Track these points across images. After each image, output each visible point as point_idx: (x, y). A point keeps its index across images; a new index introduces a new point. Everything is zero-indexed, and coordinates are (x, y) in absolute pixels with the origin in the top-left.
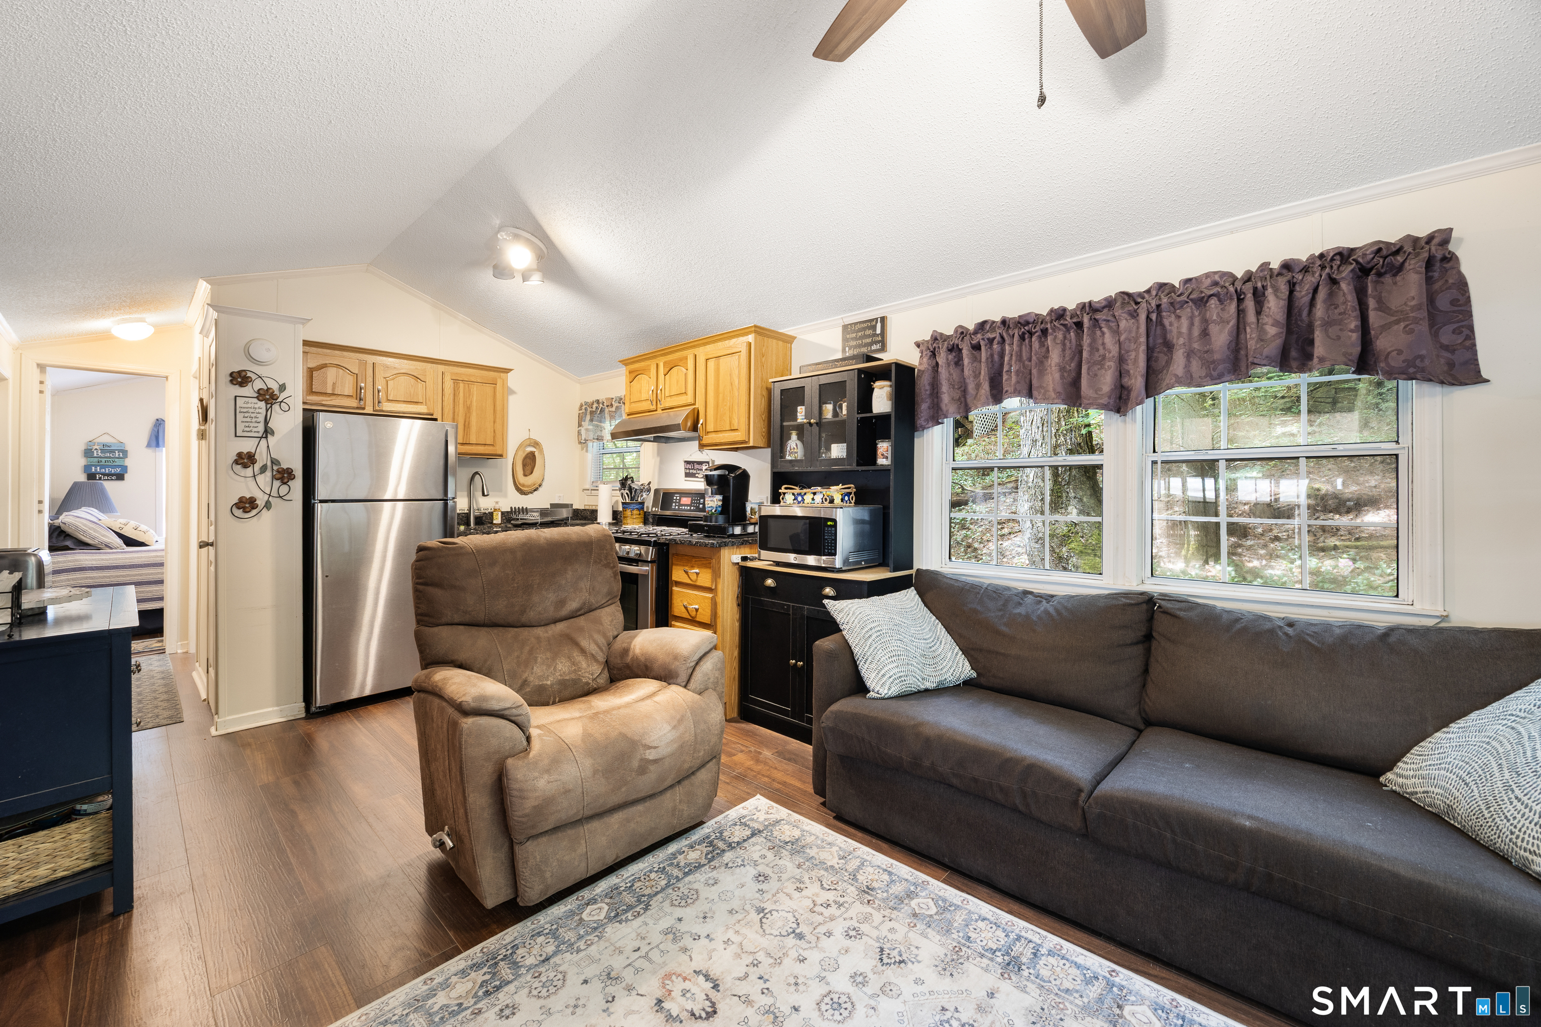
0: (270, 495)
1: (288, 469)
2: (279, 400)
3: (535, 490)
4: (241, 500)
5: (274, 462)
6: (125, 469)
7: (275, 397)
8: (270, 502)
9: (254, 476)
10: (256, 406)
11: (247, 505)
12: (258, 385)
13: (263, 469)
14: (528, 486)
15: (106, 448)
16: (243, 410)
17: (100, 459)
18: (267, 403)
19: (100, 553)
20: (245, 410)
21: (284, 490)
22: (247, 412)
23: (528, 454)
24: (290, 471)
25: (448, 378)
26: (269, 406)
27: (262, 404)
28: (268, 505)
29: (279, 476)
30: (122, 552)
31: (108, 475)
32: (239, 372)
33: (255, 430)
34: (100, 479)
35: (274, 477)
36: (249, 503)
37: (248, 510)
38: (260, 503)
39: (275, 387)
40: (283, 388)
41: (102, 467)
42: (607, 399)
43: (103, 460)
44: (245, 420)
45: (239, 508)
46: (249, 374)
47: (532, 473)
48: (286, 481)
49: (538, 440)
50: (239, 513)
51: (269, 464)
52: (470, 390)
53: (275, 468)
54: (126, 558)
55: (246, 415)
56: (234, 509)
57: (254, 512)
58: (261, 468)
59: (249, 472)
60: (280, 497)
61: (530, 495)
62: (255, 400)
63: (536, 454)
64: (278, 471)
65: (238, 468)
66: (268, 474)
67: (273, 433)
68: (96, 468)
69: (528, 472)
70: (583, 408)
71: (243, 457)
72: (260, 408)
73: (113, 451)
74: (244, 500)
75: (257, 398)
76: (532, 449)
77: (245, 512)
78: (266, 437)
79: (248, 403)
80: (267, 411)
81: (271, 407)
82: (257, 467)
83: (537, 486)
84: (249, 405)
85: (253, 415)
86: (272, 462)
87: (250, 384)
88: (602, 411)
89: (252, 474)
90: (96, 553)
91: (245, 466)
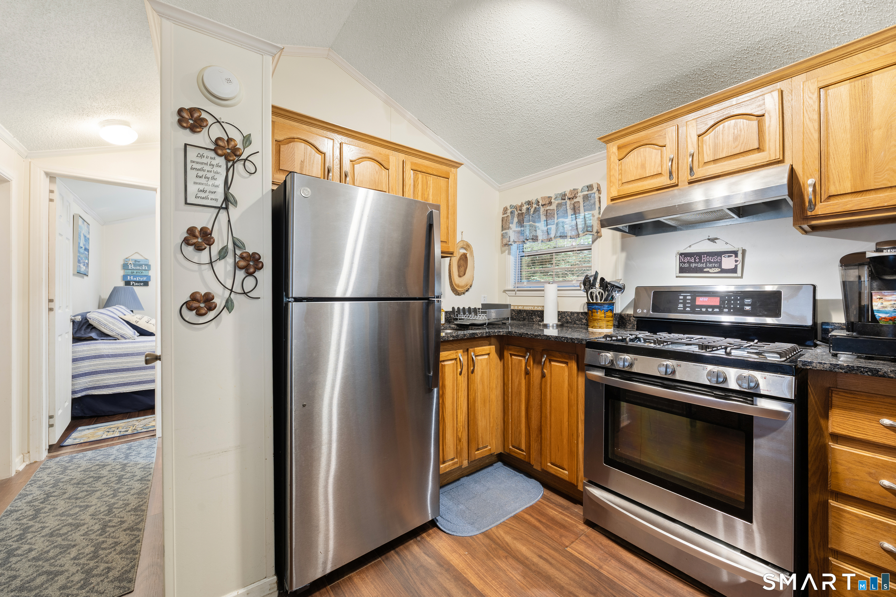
0: (231, 290)
1: (254, 254)
2: (244, 157)
3: (467, 291)
4: (194, 297)
5: (236, 244)
6: (149, 277)
7: (238, 153)
8: (232, 301)
9: (211, 263)
10: (214, 162)
11: (202, 305)
12: (216, 132)
13: (223, 254)
14: (462, 287)
15: (137, 263)
16: (195, 166)
17: (133, 271)
18: (228, 160)
19: (116, 343)
20: (199, 166)
21: (250, 283)
22: (202, 170)
23: (461, 256)
24: (257, 256)
25: (408, 167)
26: (230, 164)
27: (221, 161)
28: (229, 305)
29: (242, 263)
30: (132, 342)
31: (138, 282)
32: (192, 111)
33: (211, 196)
34: (133, 285)
35: (236, 266)
36: (205, 302)
37: (203, 311)
38: (219, 301)
39: (238, 139)
40: (247, 140)
41: (135, 276)
42: (543, 198)
43: (135, 271)
44: (198, 180)
45: (190, 309)
46: (204, 115)
47: (465, 274)
48: (252, 270)
49: (470, 242)
50: (190, 316)
51: (230, 246)
52: (427, 182)
53: (238, 252)
54: (135, 347)
55: (201, 173)
56: (184, 310)
57: (211, 315)
58: (220, 252)
59: (204, 257)
60: (245, 293)
61: (463, 296)
62: (212, 154)
63: (468, 255)
64: (242, 257)
65: (189, 250)
66: (230, 260)
67: (235, 203)
68: (130, 277)
69: (462, 273)
70: (509, 211)
71: (197, 234)
72: (218, 166)
73: (141, 265)
74: (198, 297)
75: (215, 150)
76: (464, 251)
77: (199, 314)
78: (227, 208)
79: (202, 156)
80: (228, 170)
81: (233, 165)
82: (215, 249)
83: (468, 287)
84: (204, 160)
85: (209, 175)
86: (234, 244)
87: (205, 130)
88: (536, 210)
89: (207, 261)
90: (113, 343)
91: (199, 248)
